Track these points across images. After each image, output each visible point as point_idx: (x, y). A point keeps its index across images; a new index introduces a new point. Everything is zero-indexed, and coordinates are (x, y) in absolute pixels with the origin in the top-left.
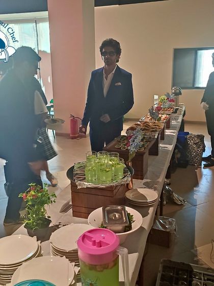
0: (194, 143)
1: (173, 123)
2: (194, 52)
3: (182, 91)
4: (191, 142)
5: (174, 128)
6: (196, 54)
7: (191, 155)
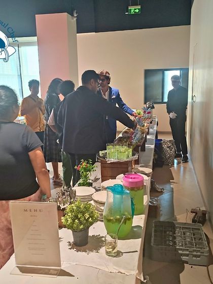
0: (168, 147)
1: (151, 130)
2: (161, 72)
3: (155, 105)
4: (165, 146)
5: (152, 134)
6: (163, 74)
7: (165, 156)
